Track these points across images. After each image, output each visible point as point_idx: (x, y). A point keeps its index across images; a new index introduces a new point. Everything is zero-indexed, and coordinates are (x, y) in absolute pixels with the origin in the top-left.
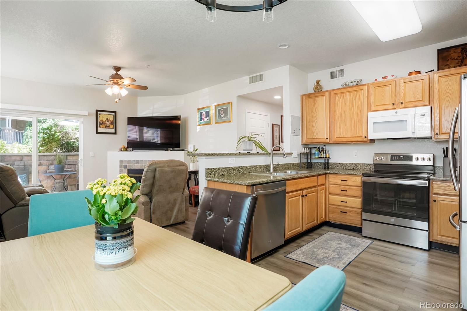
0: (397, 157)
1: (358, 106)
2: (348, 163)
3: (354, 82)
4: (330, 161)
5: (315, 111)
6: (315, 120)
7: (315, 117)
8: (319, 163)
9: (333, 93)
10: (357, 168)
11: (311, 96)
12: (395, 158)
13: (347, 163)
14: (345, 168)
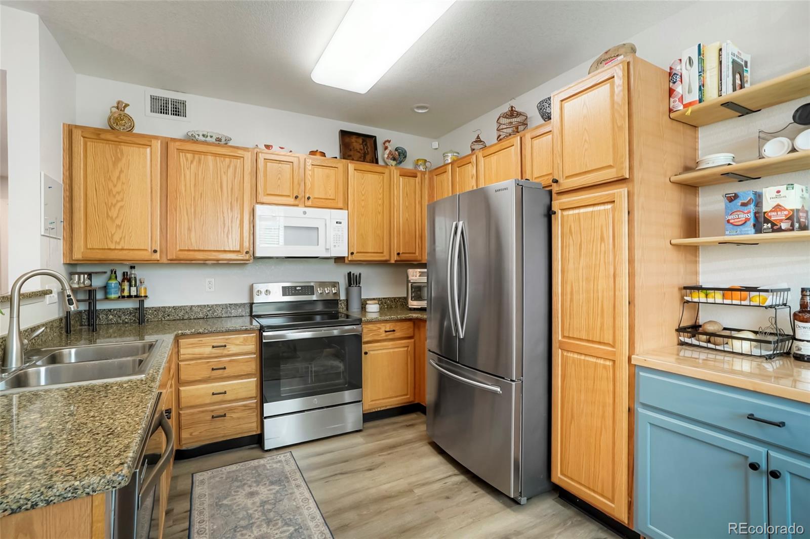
0: (292, 289)
1: (232, 189)
2: (194, 306)
3: (209, 137)
4: (147, 304)
5: (119, 178)
6: (118, 201)
7: (118, 193)
8: (115, 310)
9: (172, 147)
10: (215, 314)
11: (103, 136)
12: (289, 291)
13: (192, 306)
14: (186, 317)
